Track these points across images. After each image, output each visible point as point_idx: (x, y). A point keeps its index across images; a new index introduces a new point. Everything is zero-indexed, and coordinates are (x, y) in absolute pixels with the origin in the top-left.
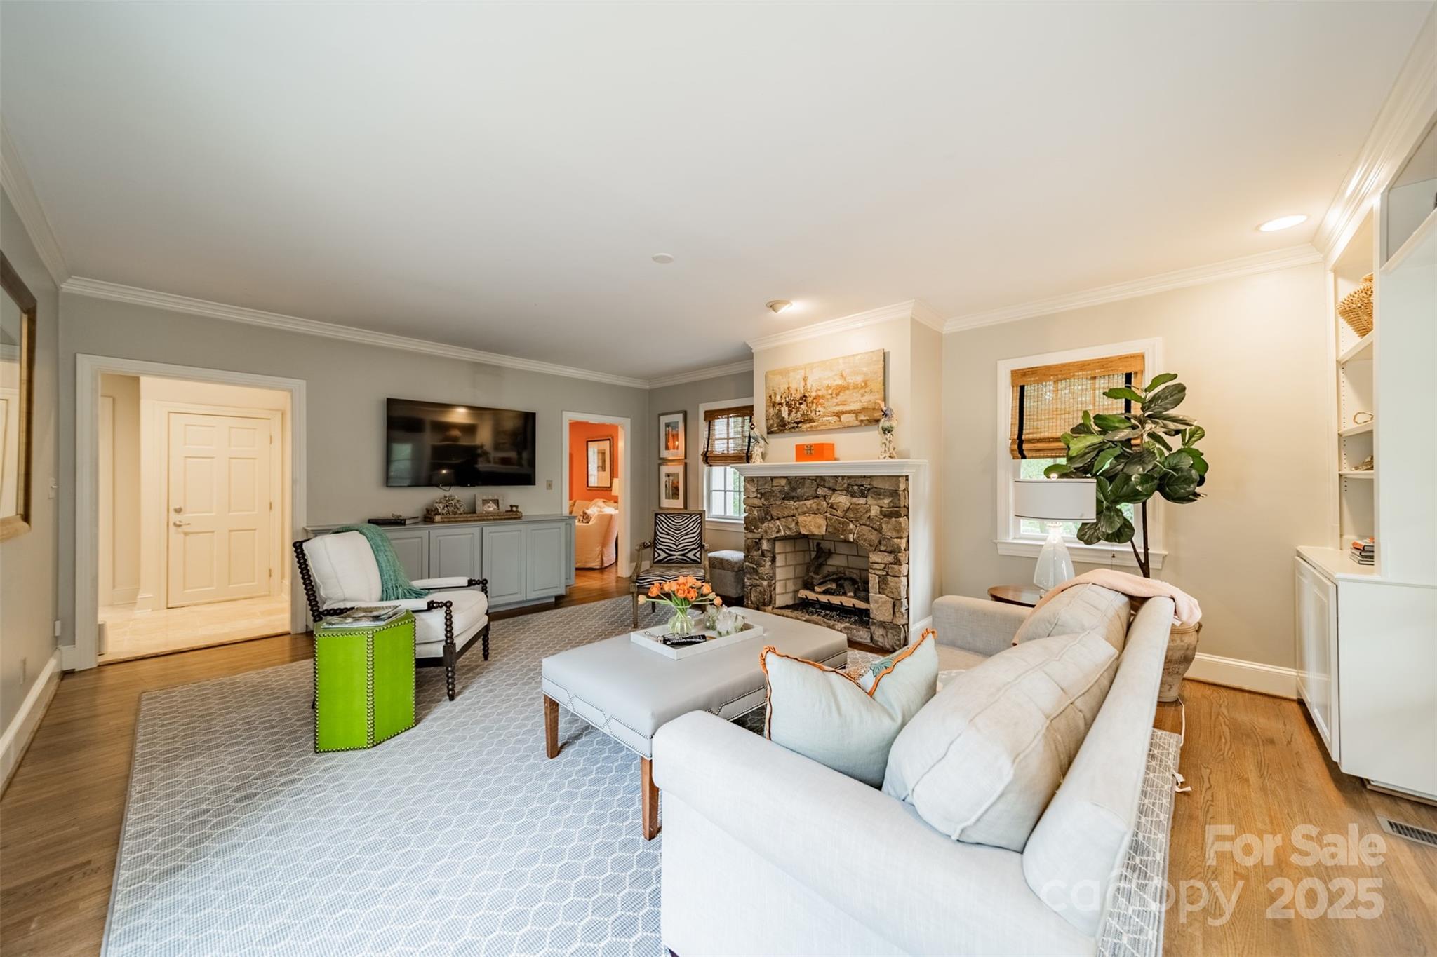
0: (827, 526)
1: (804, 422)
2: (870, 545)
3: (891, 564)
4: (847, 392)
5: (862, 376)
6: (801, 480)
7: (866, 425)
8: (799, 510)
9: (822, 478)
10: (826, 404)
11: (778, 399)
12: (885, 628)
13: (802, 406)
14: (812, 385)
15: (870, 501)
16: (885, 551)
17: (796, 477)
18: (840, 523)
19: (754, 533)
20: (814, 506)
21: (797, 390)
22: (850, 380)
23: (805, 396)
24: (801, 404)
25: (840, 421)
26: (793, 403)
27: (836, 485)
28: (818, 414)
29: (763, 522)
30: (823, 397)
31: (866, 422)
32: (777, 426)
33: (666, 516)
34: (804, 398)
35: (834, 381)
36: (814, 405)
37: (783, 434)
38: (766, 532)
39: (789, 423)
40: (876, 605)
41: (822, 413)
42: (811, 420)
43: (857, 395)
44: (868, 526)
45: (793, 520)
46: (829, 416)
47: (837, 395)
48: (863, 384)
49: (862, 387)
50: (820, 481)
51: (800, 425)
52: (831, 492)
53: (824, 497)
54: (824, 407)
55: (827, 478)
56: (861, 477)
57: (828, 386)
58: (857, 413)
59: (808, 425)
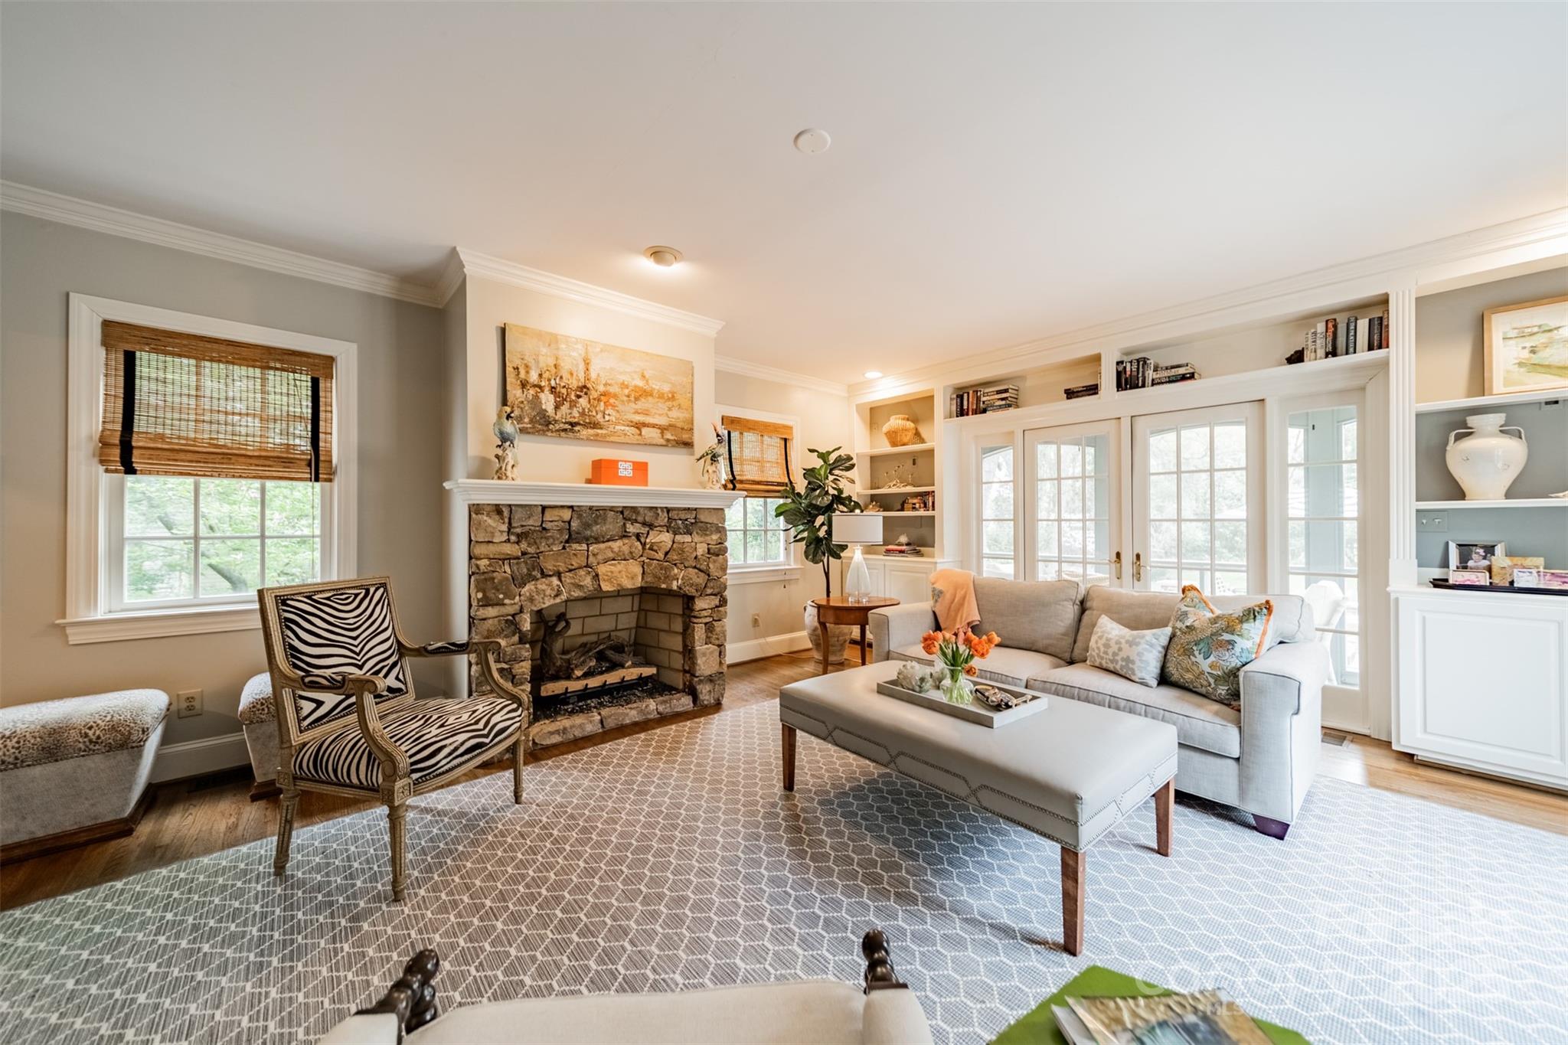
0: (643, 573)
1: (586, 425)
2: (697, 590)
3: (717, 607)
4: (650, 399)
5: (669, 385)
6: (599, 513)
7: (673, 446)
8: (600, 557)
9: (634, 509)
10: (621, 407)
11: (533, 377)
12: (711, 681)
13: (580, 400)
14: (598, 375)
15: (697, 538)
16: (711, 594)
17: (591, 508)
18: (661, 569)
19: (504, 605)
20: (626, 549)
21: (572, 374)
22: (656, 386)
23: (585, 387)
24: (579, 397)
25: (640, 434)
26: (564, 391)
27: (657, 519)
28: (607, 418)
29: (523, 584)
30: (615, 396)
31: (674, 443)
32: (531, 421)
33: (309, 598)
34: (584, 388)
35: (633, 379)
36: (602, 404)
37: (543, 438)
38: (531, 600)
39: (556, 421)
40: (704, 659)
41: (617, 417)
42: (595, 425)
43: (663, 407)
44: (695, 567)
45: (589, 573)
46: (624, 425)
47: (637, 399)
48: (670, 396)
49: (669, 399)
50: (628, 514)
51: (577, 428)
52: (647, 529)
53: (638, 536)
54: (618, 411)
55: (641, 511)
56: (685, 509)
57: (623, 384)
58: (663, 429)
59: (591, 431)
